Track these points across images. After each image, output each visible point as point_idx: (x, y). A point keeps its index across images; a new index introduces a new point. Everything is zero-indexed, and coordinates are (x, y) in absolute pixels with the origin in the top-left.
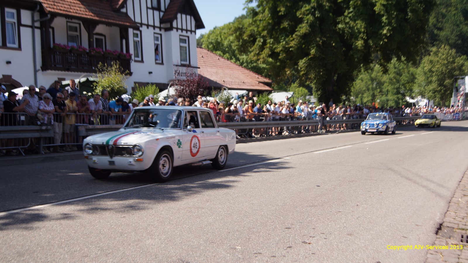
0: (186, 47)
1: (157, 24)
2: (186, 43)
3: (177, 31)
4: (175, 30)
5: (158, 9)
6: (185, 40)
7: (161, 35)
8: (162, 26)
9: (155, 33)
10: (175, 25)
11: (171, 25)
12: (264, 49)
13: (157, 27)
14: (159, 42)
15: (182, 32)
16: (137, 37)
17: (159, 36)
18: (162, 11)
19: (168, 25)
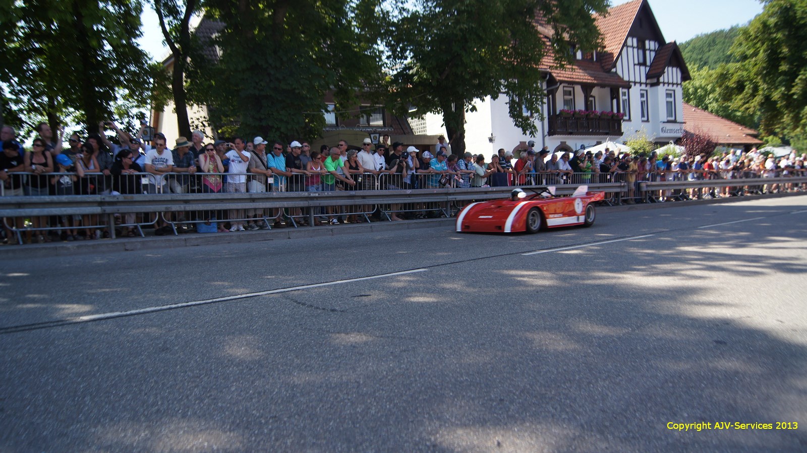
0: (671, 102)
1: (643, 80)
2: (671, 97)
3: (664, 85)
4: (661, 85)
5: (644, 64)
6: (671, 94)
7: (647, 91)
8: (648, 81)
9: (641, 90)
10: (661, 79)
11: (658, 80)
12: (755, 96)
13: (643, 83)
14: (645, 99)
15: (668, 86)
16: (625, 95)
17: (645, 92)
18: (648, 66)
19: (655, 80)
